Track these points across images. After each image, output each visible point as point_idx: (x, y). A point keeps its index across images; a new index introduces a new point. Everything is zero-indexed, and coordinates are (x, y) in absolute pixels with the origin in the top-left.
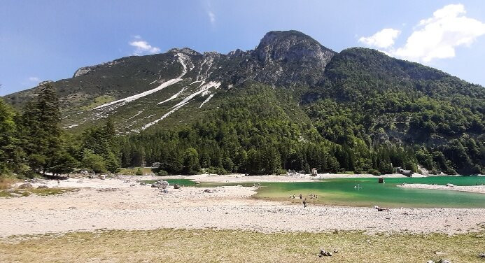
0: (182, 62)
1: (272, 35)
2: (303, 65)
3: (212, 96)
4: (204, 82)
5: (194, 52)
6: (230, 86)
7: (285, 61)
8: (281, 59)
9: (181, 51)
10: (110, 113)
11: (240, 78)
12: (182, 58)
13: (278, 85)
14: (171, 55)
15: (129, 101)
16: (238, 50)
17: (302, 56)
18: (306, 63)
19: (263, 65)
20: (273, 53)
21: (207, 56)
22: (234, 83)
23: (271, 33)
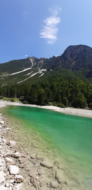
0: (32, 62)
1: (71, 47)
2: (86, 60)
3: (43, 74)
4: (40, 69)
5: (36, 58)
6: (51, 70)
7: (77, 58)
8: (75, 58)
9: (32, 58)
10: (6, 78)
11: (55, 66)
12: (32, 60)
13: (73, 69)
14: (28, 59)
15: (13, 75)
16: (54, 56)
17: (86, 55)
18: (88, 59)
19: (66, 61)
20: (71, 55)
21: (41, 60)
22: (53, 69)
23: (70, 46)
